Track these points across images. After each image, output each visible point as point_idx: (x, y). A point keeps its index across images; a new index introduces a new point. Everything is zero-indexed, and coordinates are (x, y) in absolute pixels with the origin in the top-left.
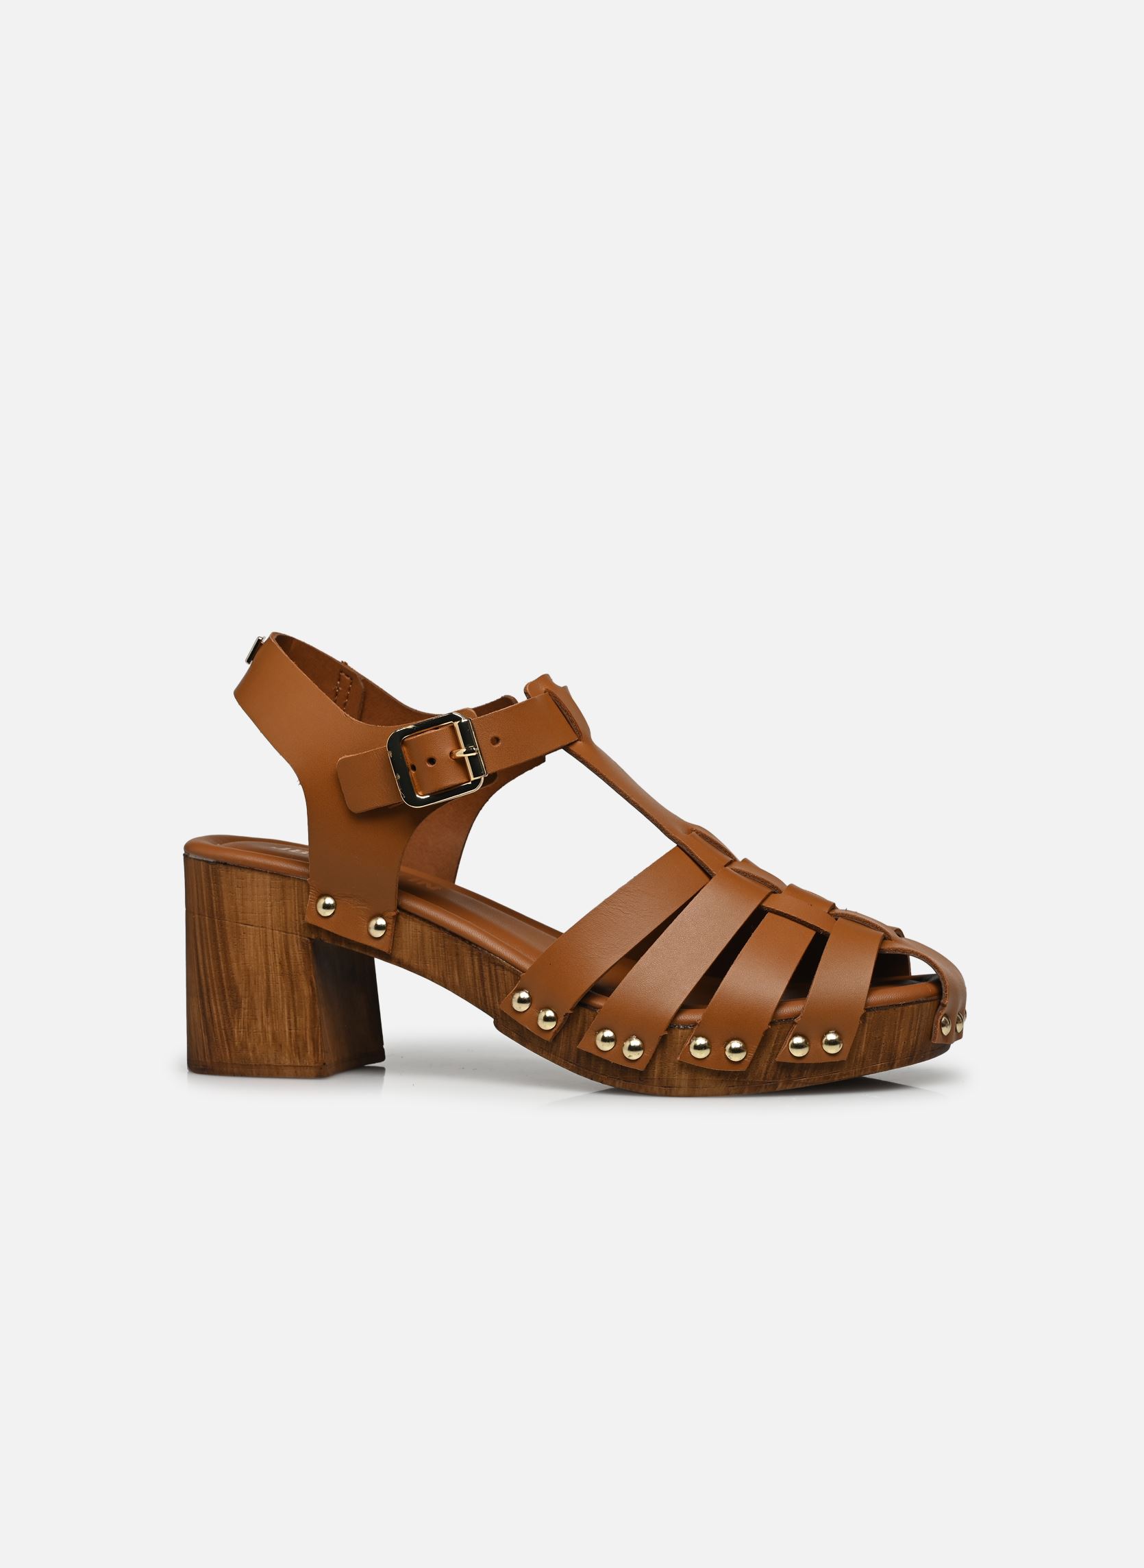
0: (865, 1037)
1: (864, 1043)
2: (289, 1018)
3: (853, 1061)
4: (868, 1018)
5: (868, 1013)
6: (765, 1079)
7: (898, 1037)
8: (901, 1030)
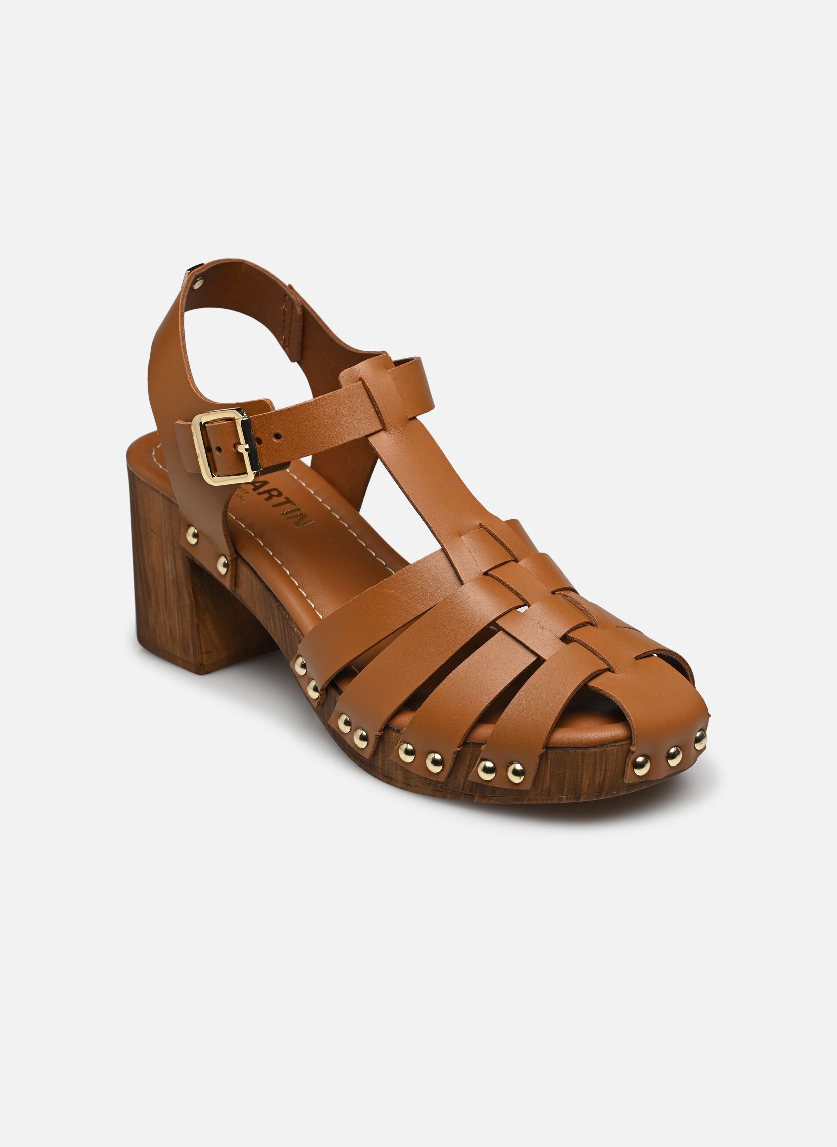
0: (549, 772)
1: (548, 776)
2: (178, 619)
3: (540, 789)
4: (550, 756)
5: (550, 751)
6: (463, 790)
7: (582, 776)
8: (585, 770)
